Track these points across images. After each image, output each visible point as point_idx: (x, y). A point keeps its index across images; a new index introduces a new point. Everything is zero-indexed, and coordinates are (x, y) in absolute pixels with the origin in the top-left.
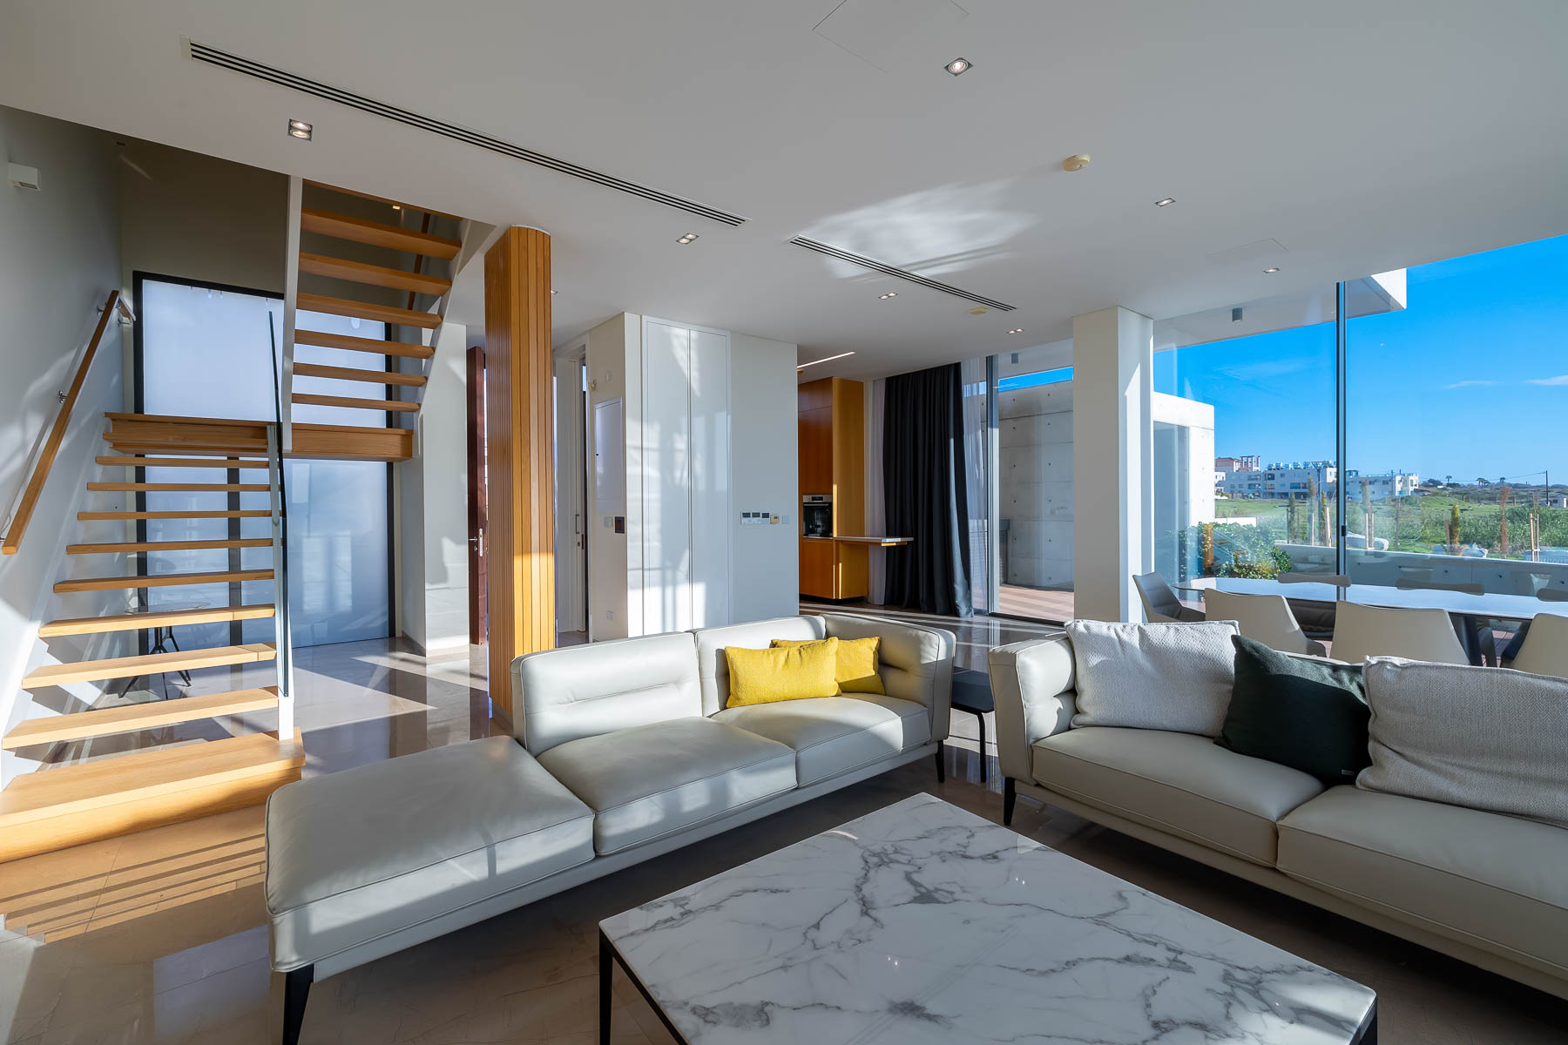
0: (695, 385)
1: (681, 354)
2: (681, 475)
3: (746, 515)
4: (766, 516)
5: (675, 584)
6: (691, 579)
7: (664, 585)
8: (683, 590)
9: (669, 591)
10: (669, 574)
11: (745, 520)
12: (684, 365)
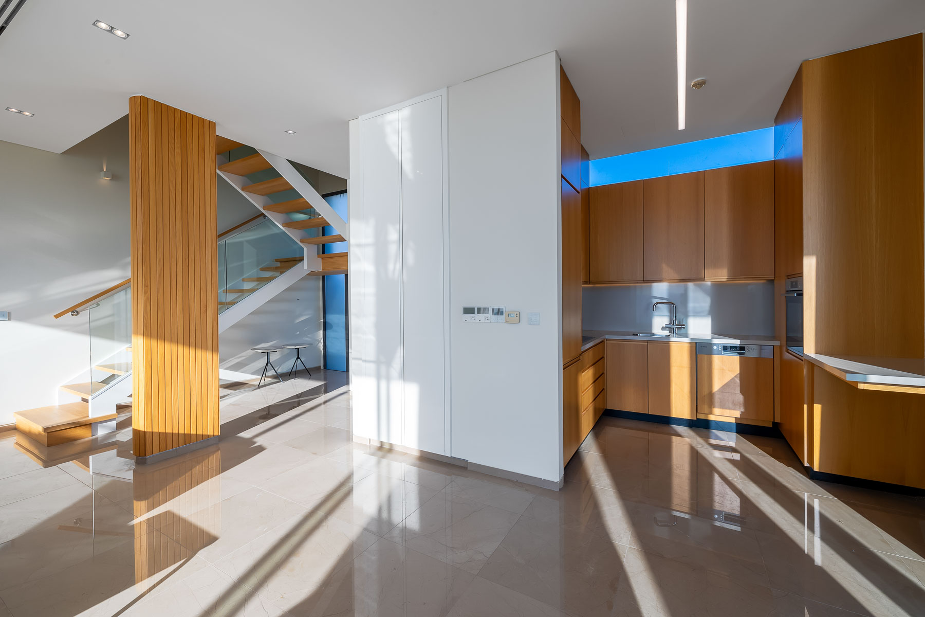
0: (408, 168)
1: (392, 140)
2: (393, 267)
3: (468, 311)
4: (499, 312)
5: (388, 379)
6: (403, 376)
7: (379, 378)
8: (397, 387)
9: (383, 384)
10: (383, 369)
11: (469, 316)
12: (395, 150)
